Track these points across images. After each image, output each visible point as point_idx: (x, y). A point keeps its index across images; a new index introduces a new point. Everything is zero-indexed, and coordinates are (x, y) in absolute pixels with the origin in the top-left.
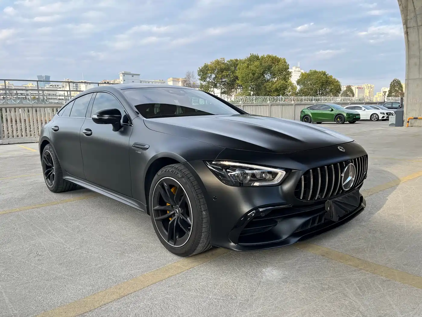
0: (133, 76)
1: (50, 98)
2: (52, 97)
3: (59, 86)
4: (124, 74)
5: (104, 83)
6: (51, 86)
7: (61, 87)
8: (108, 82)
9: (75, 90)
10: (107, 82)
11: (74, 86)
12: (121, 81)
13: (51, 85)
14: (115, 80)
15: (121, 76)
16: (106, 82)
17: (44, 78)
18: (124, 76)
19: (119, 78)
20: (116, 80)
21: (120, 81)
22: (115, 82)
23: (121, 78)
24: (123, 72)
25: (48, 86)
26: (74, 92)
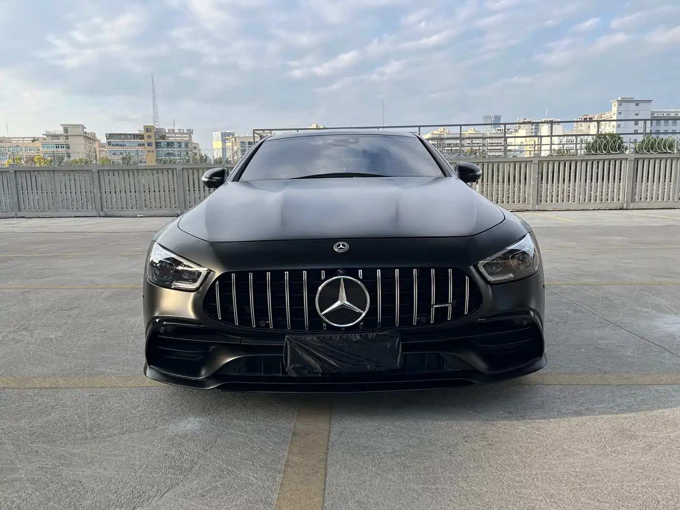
0: (637, 105)
1: (491, 150)
2: (496, 148)
3: (510, 130)
4: (620, 103)
5: (583, 120)
6: (499, 132)
7: (513, 131)
8: (592, 118)
9: (533, 134)
10: (590, 118)
11: (533, 129)
12: (614, 114)
13: (498, 130)
14: (602, 114)
15: (615, 106)
16: (587, 118)
17: (492, 120)
18: (620, 105)
19: (611, 110)
20: (604, 114)
21: (612, 114)
22: (601, 118)
23: (615, 109)
24: (619, 99)
25: (494, 132)
26: (530, 138)
